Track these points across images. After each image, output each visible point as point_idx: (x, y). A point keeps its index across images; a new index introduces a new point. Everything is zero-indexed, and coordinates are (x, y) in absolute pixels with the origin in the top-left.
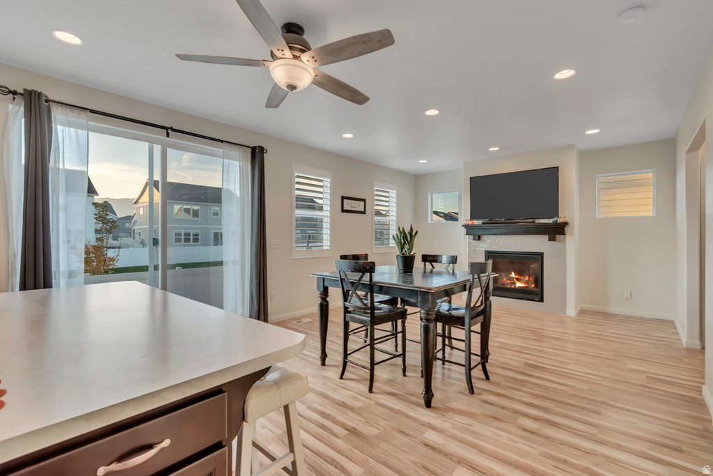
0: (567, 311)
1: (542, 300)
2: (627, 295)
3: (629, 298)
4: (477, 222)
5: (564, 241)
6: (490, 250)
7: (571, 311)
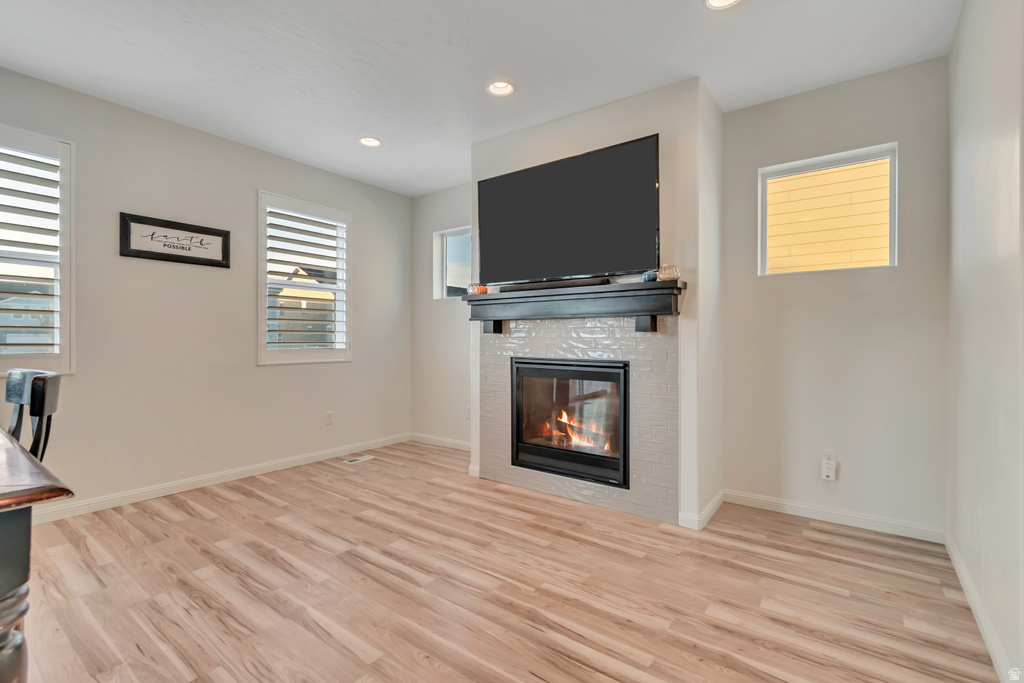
0: (680, 514)
1: (625, 483)
2: (827, 469)
3: (832, 477)
4: (493, 289)
5: (675, 333)
6: (520, 355)
7: (691, 516)
